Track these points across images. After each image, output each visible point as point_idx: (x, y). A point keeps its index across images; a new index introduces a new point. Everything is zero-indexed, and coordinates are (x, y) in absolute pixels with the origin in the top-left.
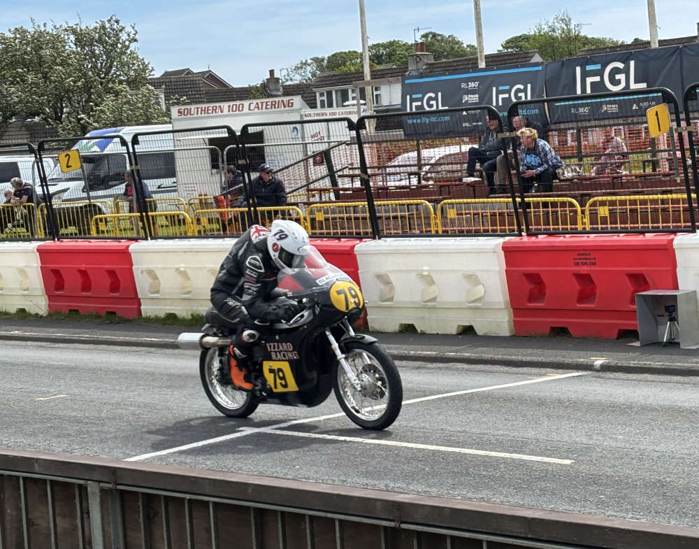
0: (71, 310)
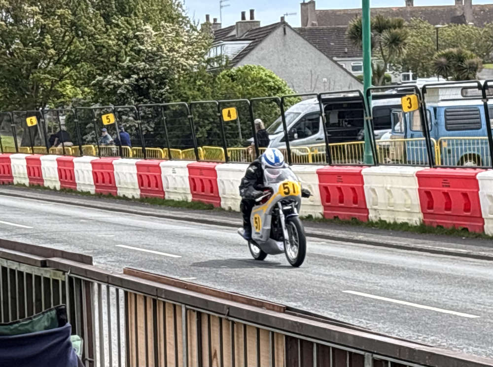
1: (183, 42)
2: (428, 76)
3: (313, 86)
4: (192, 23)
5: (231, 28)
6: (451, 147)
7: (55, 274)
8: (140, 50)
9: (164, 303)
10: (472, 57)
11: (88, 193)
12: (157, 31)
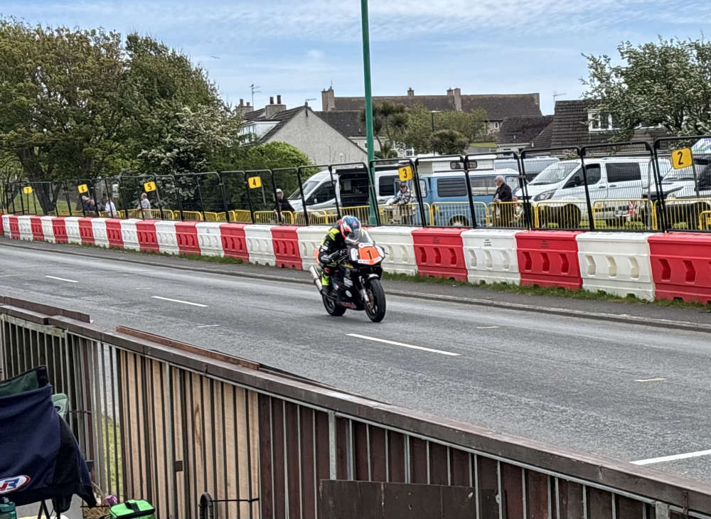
0: (675, 298)
1: (218, 121)
2: (428, 153)
3: (332, 159)
4: (226, 105)
5: (262, 111)
6: (442, 211)
7: (56, 331)
8: (180, 128)
9: (151, 360)
10: (460, 137)
11: (134, 251)
12: (193, 112)
